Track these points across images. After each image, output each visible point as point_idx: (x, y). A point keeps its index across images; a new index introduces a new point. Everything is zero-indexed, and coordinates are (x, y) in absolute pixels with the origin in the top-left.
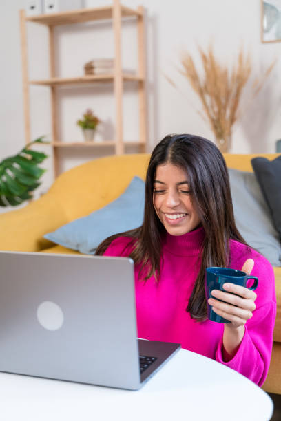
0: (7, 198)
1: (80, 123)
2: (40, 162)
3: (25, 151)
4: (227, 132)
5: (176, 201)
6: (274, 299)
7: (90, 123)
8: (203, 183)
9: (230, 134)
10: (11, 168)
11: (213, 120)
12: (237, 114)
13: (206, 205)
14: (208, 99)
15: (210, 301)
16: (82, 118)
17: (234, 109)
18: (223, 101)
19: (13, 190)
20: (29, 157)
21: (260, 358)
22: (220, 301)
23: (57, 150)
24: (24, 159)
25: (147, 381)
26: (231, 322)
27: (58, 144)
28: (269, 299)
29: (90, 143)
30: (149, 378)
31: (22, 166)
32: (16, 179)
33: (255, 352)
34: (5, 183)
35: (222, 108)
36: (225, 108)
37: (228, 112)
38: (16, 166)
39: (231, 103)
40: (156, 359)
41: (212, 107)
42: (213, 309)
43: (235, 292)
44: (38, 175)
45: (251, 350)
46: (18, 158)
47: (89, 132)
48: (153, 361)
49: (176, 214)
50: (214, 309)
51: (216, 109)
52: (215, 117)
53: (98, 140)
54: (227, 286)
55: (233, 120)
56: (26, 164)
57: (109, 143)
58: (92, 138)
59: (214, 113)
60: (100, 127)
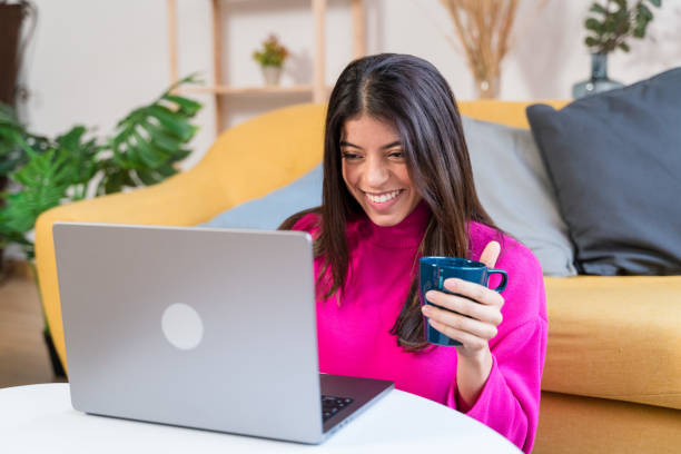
0: (138, 173)
1: (257, 56)
2: (192, 115)
3: (166, 96)
4: (493, 70)
5: (383, 175)
6: (542, 314)
7: (273, 56)
8: (426, 143)
9: (498, 74)
10: (144, 123)
11: (470, 51)
12: (509, 42)
13: (432, 175)
14: (463, 16)
15: (425, 309)
16: (261, 49)
17: (505, 34)
18: (488, 20)
19: (146, 159)
20: (173, 106)
21: (521, 411)
22: (442, 308)
23: (221, 100)
24: (166, 110)
25: (334, 432)
26: (462, 344)
27: (223, 89)
28: (532, 314)
29: (273, 89)
30: (337, 427)
31: (163, 122)
32: (153, 142)
33: (512, 400)
34: (135, 149)
35: (485, 32)
36: (490, 31)
37: (495, 39)
38: (153, 121)
39: (500, 23)
40: (352, 401)
41: (470, 30)
42: (430, 321)
43: (464, 292)
44: (186, 136)
45: (504, 396)
46: (155, 109)
47: (271, 70)
48: (346, 404)
49: (385, 193)
50: (432, 323)
51: (476, 33)
52: (474, 46)
53: (287, 83)
54: (451, 283)
55: (503, 51)
56: (168, 118)
57: (303, 87)
58: (277, 80)
59: (473, 37)
60: (288, 63)
